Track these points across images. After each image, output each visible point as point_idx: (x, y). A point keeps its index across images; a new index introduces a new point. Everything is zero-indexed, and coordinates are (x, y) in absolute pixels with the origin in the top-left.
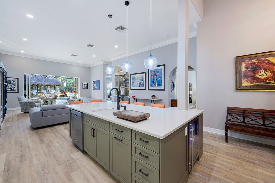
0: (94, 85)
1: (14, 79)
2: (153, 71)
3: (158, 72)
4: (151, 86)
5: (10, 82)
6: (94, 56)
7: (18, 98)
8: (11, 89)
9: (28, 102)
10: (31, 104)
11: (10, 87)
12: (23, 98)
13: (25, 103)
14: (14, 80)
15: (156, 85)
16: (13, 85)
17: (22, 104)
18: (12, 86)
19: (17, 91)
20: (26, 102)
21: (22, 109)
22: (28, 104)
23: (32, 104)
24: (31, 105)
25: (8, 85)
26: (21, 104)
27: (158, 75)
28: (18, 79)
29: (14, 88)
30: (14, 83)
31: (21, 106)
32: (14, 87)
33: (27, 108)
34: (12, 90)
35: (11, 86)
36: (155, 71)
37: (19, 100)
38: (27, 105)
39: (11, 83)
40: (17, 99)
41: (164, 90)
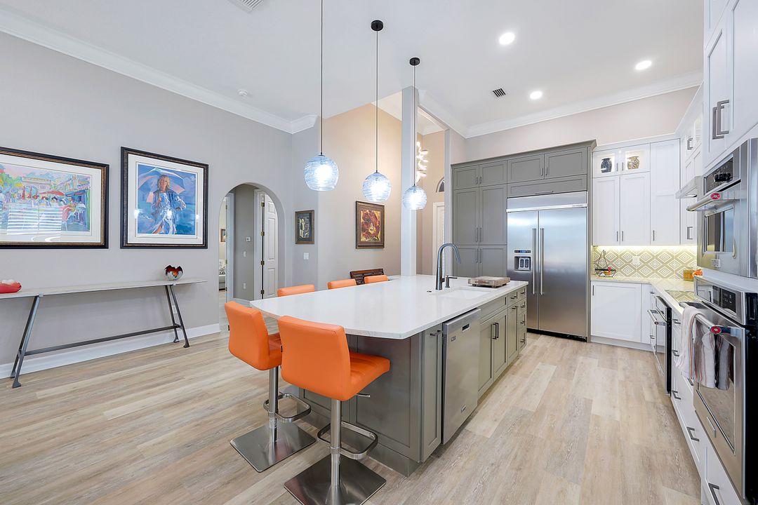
2: (157, 173)
3: (178, 181)
4: (141, 228)
15: (168, 229)
27: (178, 192)
36: (164, 176)
41: (205, 246)
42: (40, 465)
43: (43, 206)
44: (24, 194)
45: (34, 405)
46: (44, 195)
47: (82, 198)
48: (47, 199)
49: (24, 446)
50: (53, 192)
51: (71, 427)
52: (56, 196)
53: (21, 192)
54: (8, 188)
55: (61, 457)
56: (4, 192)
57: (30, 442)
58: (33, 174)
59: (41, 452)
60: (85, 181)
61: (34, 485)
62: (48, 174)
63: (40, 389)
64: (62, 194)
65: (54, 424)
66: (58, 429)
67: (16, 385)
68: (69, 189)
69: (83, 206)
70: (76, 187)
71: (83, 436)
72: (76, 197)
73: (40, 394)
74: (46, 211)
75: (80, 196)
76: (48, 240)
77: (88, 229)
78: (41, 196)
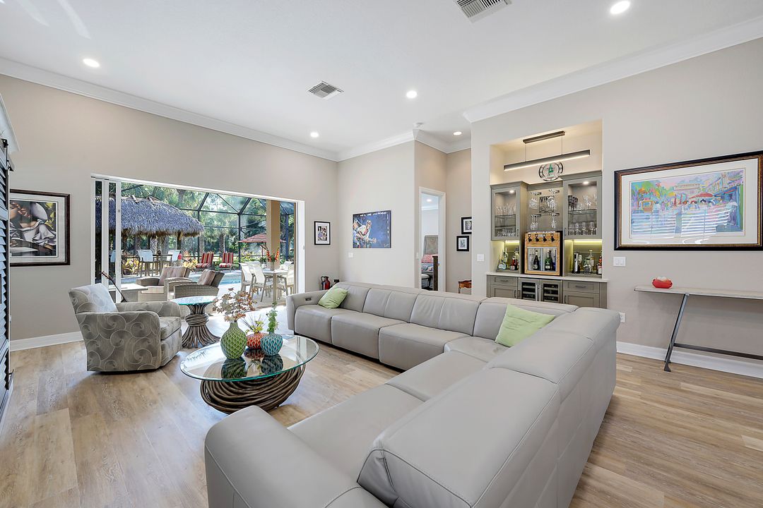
0: (363, 229)
1: (49, 201)
5: (31, 212)
6: (412, 94)
7: (72, 294)
8: (34, 245)
9: (127, 318)
10: (138, 325)
11: (29, 237)
12: (95, 295)
13: (111, 323)
14: (50, 205)
16: (43, 229)
17: (92, 328)
18: (38, 232)
19: (60, 257)
20: (114, 318)
21: (90, 355)
22: (127, 326)
23: (145, 326)
24: (141, 334)
25: (23, 225)
26: (86, 327)
28: (68, 198)
29: (51, 240)
30: (49, 218)
31: (89, 339)
32: (50, 235)
33: (122, 349)
34: (37, 249)
35: (34, 232)
37: (75, 308)
38: (121, 334)
39: (35, 219)
40: (69, 300)
42: (668, 442)
43: (692, 209)
44: (675, 201)
45: (678, 392)
46: (693, 200)
47: (733, 197)
48: (696, 202)
49: (659, 420)
50: (701, 195)
51: (703, 429)
52: (706, 198)
53: (673, 200)
54: (663, 199)
55: (686, 449)
56: (660, 202)
57: (665, 419)
58: (683, 181)
59: (671, 433)
60: (737, 176)
61: (658, 454)
62: (697, 178)
63: (684, 381)
64: (711, 196)
65: (688, 416)
66: (691, 423)
67: (667, 369)
68: (719, 188)
69: (735, 204)
70: (726, 185)
71: (712, 445)
72: (726, 196)
73: (684, 385)
74: (695, 214)
75: (731, 193)
76: (698, 242)
77: (741, 229)
78: (690, 201)
